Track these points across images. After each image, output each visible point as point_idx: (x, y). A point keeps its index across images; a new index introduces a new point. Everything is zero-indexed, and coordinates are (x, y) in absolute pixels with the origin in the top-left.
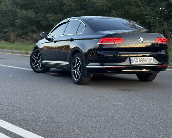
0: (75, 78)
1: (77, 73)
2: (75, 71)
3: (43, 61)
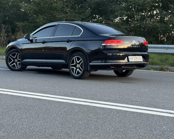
0: (75, 74)
2: (75, 68)
3: (24, 60)
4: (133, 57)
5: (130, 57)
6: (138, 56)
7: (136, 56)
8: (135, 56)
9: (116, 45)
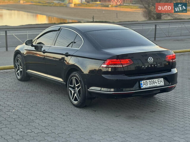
1: (75, 95)
2: (73, 92)
4: (148, 81)
5: (142, 82)
6: (157, 80)
7: (152, 80)
8: (150, 80)
9: (121, 66)
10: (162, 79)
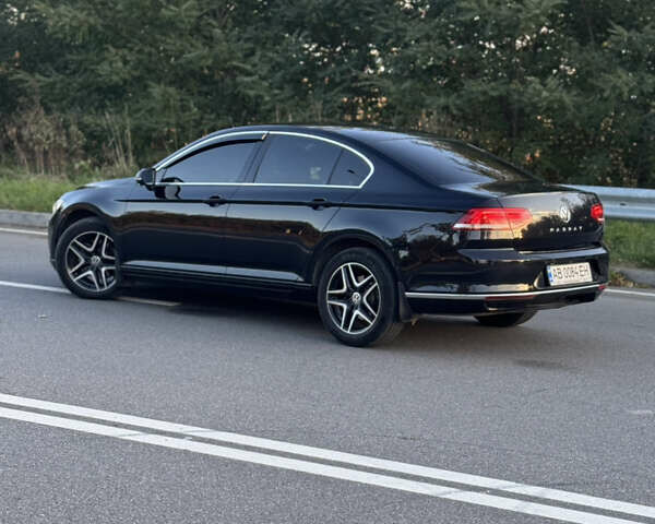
0: (346, 326)
1: (357, 312)
2: (345, 306)
3: (129, 263)
4: (562, 267)
5: (551, 269)
6: (577, 265)
9: (508, 226)
10: (587, 264)
